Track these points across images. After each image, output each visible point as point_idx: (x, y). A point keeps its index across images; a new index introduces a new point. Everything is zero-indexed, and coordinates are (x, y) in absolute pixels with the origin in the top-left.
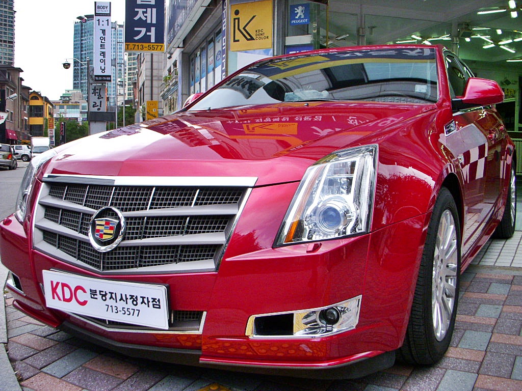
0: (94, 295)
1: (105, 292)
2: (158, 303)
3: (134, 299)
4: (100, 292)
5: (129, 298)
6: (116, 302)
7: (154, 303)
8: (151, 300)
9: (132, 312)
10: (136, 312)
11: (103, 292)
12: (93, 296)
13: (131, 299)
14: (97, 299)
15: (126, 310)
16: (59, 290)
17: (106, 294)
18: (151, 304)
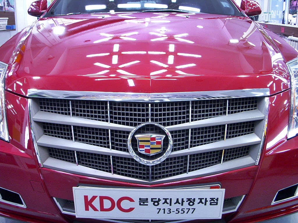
0: (144, 203)
1: (159, 199)
2: (216, 201)
3: (191, 201)
4: (152, 199)
5: (185, 201)
6: (171, 205)
7: (212, 201)
8: (208, 200)
9: (186, 211)
10: (191, 211)
11: (156, 199)
12: (142, 203)
13: (187, 201)
14: (147, 205)
15: (180, 210)
16: (96, 203)
17: (159, 200)
18: (208, 203)
